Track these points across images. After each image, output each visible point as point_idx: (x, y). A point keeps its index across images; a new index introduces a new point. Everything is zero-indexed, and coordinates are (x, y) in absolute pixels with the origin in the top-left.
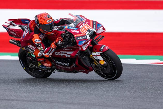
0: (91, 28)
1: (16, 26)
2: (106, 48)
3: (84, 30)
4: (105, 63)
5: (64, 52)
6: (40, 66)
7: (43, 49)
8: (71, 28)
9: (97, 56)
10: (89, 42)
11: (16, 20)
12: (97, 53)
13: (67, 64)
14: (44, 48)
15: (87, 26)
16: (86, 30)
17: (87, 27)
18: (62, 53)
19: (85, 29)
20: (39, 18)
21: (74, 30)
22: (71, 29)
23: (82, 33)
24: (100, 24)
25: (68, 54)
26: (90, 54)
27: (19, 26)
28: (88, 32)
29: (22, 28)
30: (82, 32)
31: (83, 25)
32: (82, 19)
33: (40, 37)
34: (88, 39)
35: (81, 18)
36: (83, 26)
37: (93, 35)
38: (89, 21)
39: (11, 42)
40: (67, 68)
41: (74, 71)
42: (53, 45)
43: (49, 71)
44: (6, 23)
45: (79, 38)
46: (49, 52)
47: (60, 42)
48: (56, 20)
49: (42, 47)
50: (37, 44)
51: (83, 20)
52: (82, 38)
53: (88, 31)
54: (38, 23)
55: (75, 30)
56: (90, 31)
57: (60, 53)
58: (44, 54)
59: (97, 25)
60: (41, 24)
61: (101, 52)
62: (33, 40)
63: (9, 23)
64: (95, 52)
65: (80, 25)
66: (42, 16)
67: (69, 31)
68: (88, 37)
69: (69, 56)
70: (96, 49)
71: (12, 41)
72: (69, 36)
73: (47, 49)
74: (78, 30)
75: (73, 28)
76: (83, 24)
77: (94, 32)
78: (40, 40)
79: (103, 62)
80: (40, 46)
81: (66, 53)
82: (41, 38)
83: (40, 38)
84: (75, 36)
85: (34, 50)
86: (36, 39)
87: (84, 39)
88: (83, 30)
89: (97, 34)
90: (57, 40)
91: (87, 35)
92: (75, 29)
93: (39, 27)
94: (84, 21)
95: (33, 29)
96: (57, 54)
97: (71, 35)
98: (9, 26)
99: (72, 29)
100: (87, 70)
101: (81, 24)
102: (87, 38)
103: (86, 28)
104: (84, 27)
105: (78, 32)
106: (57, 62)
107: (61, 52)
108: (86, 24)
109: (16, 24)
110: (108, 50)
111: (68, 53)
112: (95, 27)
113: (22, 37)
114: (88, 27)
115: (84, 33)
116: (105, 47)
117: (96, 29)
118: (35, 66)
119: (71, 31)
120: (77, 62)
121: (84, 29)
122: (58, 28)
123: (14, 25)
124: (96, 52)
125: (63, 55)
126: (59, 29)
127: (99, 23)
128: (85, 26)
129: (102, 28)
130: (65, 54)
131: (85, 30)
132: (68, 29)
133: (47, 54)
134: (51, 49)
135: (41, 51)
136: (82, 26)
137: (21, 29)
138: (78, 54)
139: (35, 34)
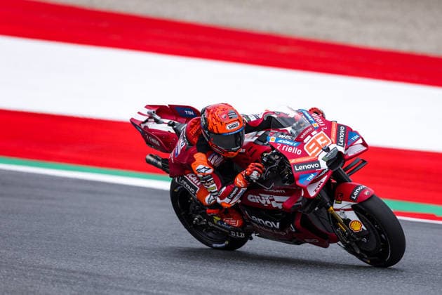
0: (332, 143)
1: (163, 123)
2: (366, 193)
3: (314, 148)
4: (363, 227)
5: (268, 196)
6: (218, 221)
7: (217, 189)
8: (284, 142)
9: (344, 210)
10: (326, 177)
11: (165, 106)
12: (345, 204)
13: (276, 224)
14: (220, 186)
15: (322, 138)
16: (320, 148)
17: (322, 140)
18: (263, 198)
19: (317, 145)
20: (210, 115)
21: (290, 146)
22: (283, 145)
23: (310, 154)
24: (356, 133)
26: (328, 204)
27: (169, 124)
28: (324, 153)
29: (175, 129)
30: (310, 151)
31: (312, 136)
32: (311, 119)
33: (209, 160)
34: (323, 170)
35: (309, 117)
36: (313, 138)
37: (337, 160)
38: (329, 124)
39: (149, 162)
40: (275, 232)
41: (296, 239)
42: (239, 180)
43: (240, 235)
44: (139, 113)
45: (301, 168)
46: (232, 195)
47: (255, 173)
48: (253, 119)
49: (214, 185)
50: (202, 176)
51: (315, 121)
52: (307, 167)
53: (324, 150)
54: (206, 127)
55: (293, 147)
56: (327, 150)
57: (258, 197)
58: (219, 200)
60: (211, 132)
61: (352, 203)
62: (193, 166)
63: (146, 114)
64: (340, 201)
65: (304, 134)
66: (215, 113)
67: (278, 148)
68: (324, 165)
71: (152, 159)
72: (278, 161)
73: (225, 188)
74: (301, 147)
75: (288, 143)
76: (313, 134)
77: (340, 153)
78: (210, 169)
79: (357, 226)
80: (210, 181)
81: (273, 200)
82: (212, 162)
83: (209, 163)
84: (292, 161)
85: (199, 188)
87: (313, 171)
88: (311, 147)
89: (346, 157)
90: (250, 169)
91: (320, 159)
92: (292, 144)
93: (209, 138)
94: (315, 125)
95: (195, 140)
96: (253, 200)
97: (284, 158)
98: (147, 121)
99: (286, 145)
100: (324, 241)
101: (307, 131)
102: (320, 167)
103: (320, 143)
104: (314, 141)
105: (299, 152)
106: (253, 217)
107: (260, 196)
108: (322, 132)
109: (162, 118)
110: (371, 197)
111: (277, 198)
112: (341, 140)
113: (172, 153)
114: (325, 141)
115: (313, 155)
116: (363, 190)
117: (343, 146)
118: (207, 222)
119: (283, 149)
120: (299, 221)
121: (314, 144)
122: (256, 136)
123: (157, 121)
124: (343, 202)
125: (266, 203)
126: (258, 139)
127: (354, 129)
128: (317, 137)
129: (360, 141)
130: (271, 200)
131: (317, 148)
132: (276, 143)
133: (227, 200)
134: (237, 189)
135: (211, 192)
136: (309, 137)
137: (173, 131)
138: (301, 203)
139: (198, 152)
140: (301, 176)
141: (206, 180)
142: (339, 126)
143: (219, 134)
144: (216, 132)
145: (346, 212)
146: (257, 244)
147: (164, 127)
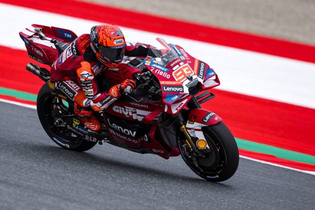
0: (194, 74)
1: (46, 40)
2: (216, 119)
3: (181, 75)
4: (207, 146)
5: (132, 109)
6: (76, 126)
7: (93, 94)
8: (157, 67)
9: (194, 130)
10: (186, 100)
12: (196, 125)
13: (133, 133)
14: (96, 92)
15: (187, 68)
16: (185, 76)
17: (187, 71)
18: (127, 110)
19: (183, 73)
21: (161, 70)
22: (156, 68)
23: (177, 80)
25: (138, 115)
26: (181, 123)
27: (52, 42)
28: (188, 81)
29: (56, 46)
30: (177, 77)
31: (180, 66)
32: (180, 53)
33: (93, 68)
34: (185, 94)
35: (178, 51)
36: (181, 67)
37: (196, 88)
38: (192, 59)
39: (29, 69)
40: (129, 139)
41: (142, 148)
42: (114, 91)
43: (92, 139)
44: (27, 29)
45: (168, 89)
46: (104, 102)
47: (129, 88)
49: (92, 90)
50: (84, 80)
51: (183, 55)
52: (173, 89)
53: (188, 78)
55: (164, 72)
56: (191, 79)
57: (123, 109)
58: (92, 103)
59: (207, 71)
60: (101, 45)
61: (203, 125)
62: (78, 71)
63: (34, 31)
64: (192, 121)
65: (174, 63)
66: (106, 30)
68: (186, 90)
69: (140, 119)
70: (195, 117)
71: (32, 67)
72: (149, 81)
73: (100, 94)
74: (170, 73)
75: (160, 68)
76: (181, 64)
77: (199, 83)
78: (91, 76)
79: (203, 144)
80: (89, 86)
81: (136, 113)
83: (92, 71)
84: (162, 83)
86: (85, 72)
87: (177, 93)
88: (178, 75)
89: (203, 88)
90: (125, 84)
91: (184, 85)
92: (163, 69)
93: (97, 50)
94: (183, 58)
95: (83, 51)
96: (117, 111)
97: (155, 79)
98: (32, 37)
99: (159, 69)
101: (177, 61)
102: (183, 91)
103: (186, 72)
104: (181, 70)
105: (168, 77)
106: (113, 124)
107: (125, 108)
108: (187, 64)
109: (46, 36)
110: (219, 123)
111: (139, 112)
112: (201, 74)
114: (189, 72)
115: (179, 81)
116: (213, 117)
117: (202, 78)
118: (66, 126)
119: (156, 72)
120: (153, 133)
121: (181, 72)
122: (128, 60)
123: (41, 38)
124: (195, 123)
125: (128, 115)
126: (130, 63)
127: (210, 67)
128: (184, 67)
129: (214, 78)
130: (133, 113)
131: (183, 76)
132: (150, 66)
133: (99, 105)
134: (109, 98)
136: (178, 66)
137: (54, 47)
138: (157, 119)
139: (85, 61)
140: (167, 95)
141: (86, 84)
142: (200, 62)
143: (107, 47)
144: (105, 45)
145: (196, 132)
146: (104, 149)
147: (47, 43)
